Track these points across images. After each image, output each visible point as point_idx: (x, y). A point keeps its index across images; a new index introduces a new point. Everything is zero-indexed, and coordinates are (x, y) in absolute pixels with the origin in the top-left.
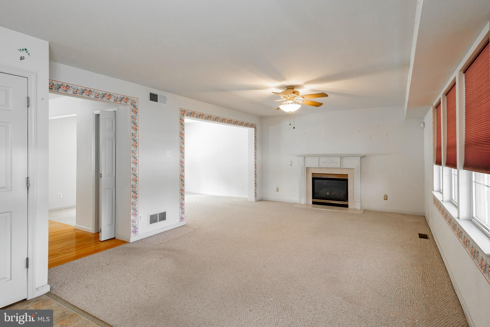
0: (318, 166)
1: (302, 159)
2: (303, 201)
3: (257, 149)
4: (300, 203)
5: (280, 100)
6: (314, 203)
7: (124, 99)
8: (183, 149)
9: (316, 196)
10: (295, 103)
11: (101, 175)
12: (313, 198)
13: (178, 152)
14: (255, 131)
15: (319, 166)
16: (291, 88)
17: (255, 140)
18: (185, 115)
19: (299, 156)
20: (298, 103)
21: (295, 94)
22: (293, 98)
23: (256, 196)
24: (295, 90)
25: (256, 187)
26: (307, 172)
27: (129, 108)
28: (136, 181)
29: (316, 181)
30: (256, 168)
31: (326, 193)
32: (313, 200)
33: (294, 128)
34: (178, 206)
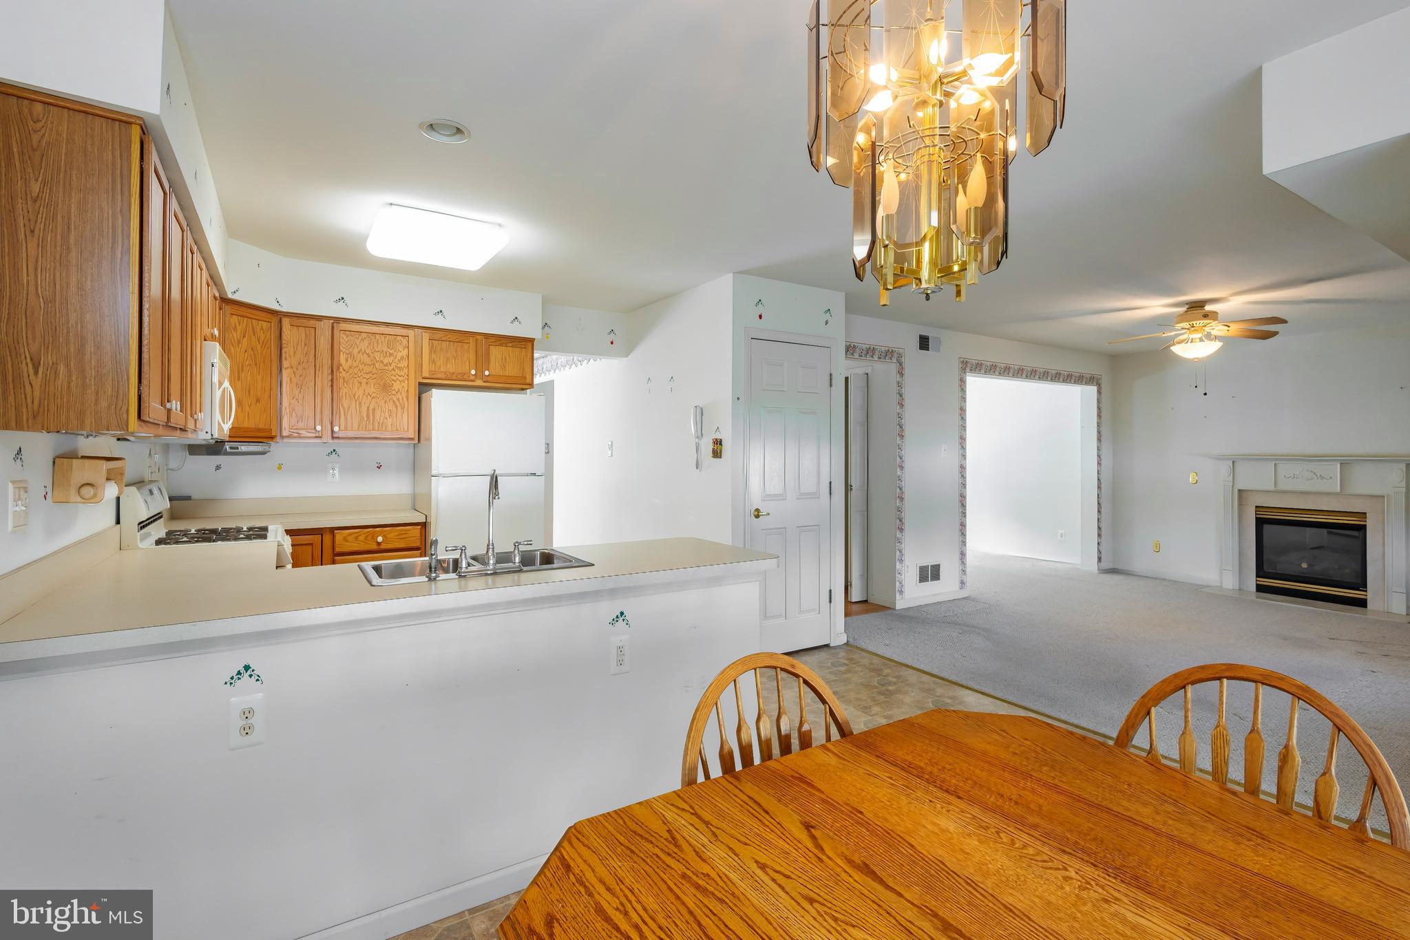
0: (1272, 488)
1: (1225, 467)
2: (1230, 582)
3: (1103, 439)
4: (1219, 585)
5: (1173, 333)
6: (1260, 589)
7: (888, 354)
8: (965, 440)
9: (1267, 568)
10: (1209, 337)
11: (851, 486)
12: (1258, 576)
13: (957, 446)
14: (1099, 392)
15: (1275, 487)
16: (1196, 306)
17: (1099, 416)
18: (968, 370)
19: (1220, 458)
20: (1216, 338)
21: (1208, 319)
22: (1204, 328)
23: (1099, 559)
24: (1208, 308)
25: (1099, 535)
26: (1241, 504)
27: (893, 367)
28: (902, 499)
29: (1267, 528)
30: (1099, 488)
31: (1300, 565)
32: (1258, 579)
33: (1205, 394)
34: (958, 556)
